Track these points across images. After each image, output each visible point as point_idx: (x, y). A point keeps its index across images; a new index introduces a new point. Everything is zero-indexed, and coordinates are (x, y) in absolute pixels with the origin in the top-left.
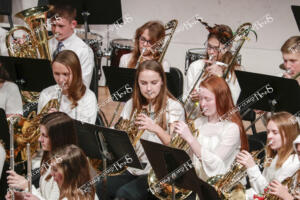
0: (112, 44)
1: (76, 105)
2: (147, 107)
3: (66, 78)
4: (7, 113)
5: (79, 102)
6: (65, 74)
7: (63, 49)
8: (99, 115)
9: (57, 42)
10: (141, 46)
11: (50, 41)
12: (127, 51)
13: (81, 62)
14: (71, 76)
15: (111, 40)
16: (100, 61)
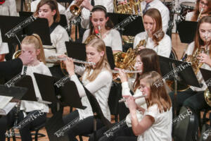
0: (181, 5)
1: (158, 44)
2: (205, 47)
3: (152, 26)
4: (113, 49)
5: (160, 43)
6: (151, 23)
7: (149, 8)
8: (172, 52)
9: (145, 4)
10: (200, 6)
11: (141, 3)
12: (191, 10)
13: (162, 16)
14: (155, 25)
15: (180, 3)
16: (173, 16)
